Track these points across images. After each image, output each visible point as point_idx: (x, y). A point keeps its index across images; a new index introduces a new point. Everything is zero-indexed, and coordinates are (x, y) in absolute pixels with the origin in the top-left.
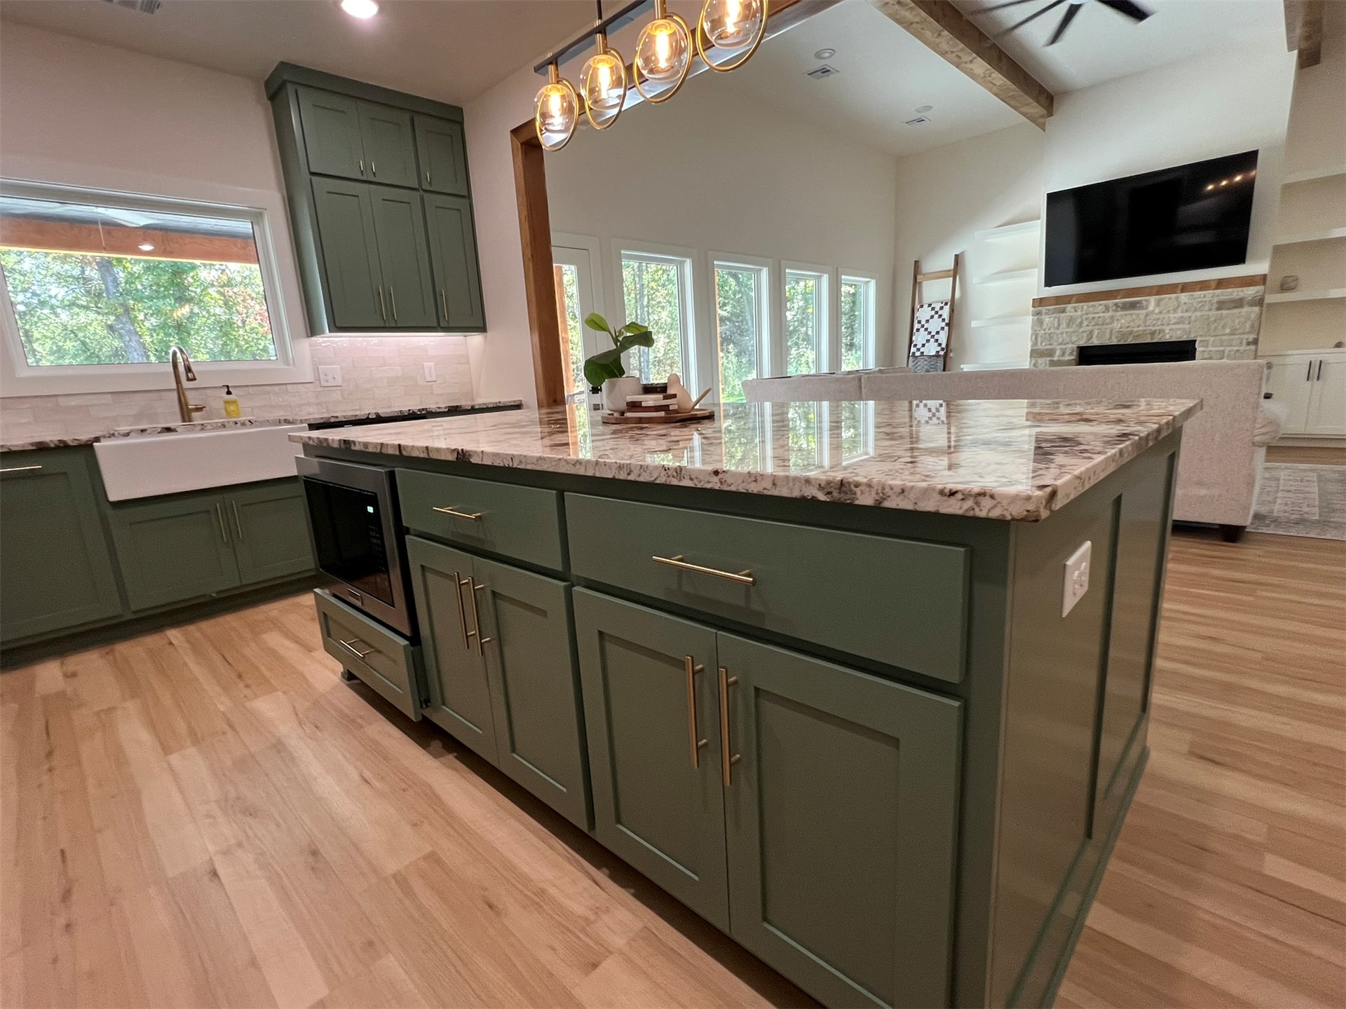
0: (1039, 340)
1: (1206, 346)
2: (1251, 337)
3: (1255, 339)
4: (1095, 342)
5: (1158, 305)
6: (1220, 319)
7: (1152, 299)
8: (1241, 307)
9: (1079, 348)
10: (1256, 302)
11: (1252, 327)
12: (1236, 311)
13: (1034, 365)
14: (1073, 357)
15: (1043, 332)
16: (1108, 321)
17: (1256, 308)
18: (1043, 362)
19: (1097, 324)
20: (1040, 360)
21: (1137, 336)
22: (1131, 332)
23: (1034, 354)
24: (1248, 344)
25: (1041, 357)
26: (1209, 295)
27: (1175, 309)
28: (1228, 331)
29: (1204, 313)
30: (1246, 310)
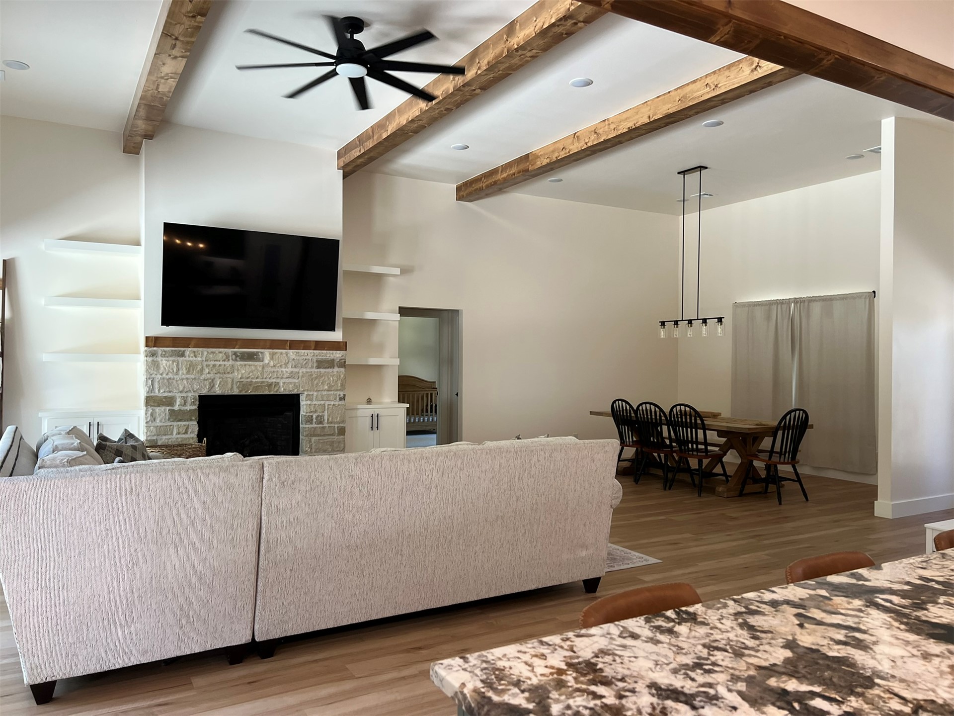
0: (156, 386)
1: (312, 400)
2: (342, 394)
3: (345, 395)
4: (218, 391)
5: (272, 359)
6: (319, 376)
7: (267, 353)
8: (332, 366)
9: (200, 397)
10: (343, 364)
11: (342, 385)
12: (330, 370)
13: (152, 415)
14: (195, 407)
15: (160, 376)
16: (229, 369)
17: (343, 370)
18: (162, 412)
19: (219, 372)
20: (157, 410)
21: (257, 388)
22: (251, 383)
23: (150, 401)
24: (341, 399)
25: (159, 406)
26: (310, 354)
27: (286, 364)
28: (326, 387)
29: (308, 370)
30: (336, 369)
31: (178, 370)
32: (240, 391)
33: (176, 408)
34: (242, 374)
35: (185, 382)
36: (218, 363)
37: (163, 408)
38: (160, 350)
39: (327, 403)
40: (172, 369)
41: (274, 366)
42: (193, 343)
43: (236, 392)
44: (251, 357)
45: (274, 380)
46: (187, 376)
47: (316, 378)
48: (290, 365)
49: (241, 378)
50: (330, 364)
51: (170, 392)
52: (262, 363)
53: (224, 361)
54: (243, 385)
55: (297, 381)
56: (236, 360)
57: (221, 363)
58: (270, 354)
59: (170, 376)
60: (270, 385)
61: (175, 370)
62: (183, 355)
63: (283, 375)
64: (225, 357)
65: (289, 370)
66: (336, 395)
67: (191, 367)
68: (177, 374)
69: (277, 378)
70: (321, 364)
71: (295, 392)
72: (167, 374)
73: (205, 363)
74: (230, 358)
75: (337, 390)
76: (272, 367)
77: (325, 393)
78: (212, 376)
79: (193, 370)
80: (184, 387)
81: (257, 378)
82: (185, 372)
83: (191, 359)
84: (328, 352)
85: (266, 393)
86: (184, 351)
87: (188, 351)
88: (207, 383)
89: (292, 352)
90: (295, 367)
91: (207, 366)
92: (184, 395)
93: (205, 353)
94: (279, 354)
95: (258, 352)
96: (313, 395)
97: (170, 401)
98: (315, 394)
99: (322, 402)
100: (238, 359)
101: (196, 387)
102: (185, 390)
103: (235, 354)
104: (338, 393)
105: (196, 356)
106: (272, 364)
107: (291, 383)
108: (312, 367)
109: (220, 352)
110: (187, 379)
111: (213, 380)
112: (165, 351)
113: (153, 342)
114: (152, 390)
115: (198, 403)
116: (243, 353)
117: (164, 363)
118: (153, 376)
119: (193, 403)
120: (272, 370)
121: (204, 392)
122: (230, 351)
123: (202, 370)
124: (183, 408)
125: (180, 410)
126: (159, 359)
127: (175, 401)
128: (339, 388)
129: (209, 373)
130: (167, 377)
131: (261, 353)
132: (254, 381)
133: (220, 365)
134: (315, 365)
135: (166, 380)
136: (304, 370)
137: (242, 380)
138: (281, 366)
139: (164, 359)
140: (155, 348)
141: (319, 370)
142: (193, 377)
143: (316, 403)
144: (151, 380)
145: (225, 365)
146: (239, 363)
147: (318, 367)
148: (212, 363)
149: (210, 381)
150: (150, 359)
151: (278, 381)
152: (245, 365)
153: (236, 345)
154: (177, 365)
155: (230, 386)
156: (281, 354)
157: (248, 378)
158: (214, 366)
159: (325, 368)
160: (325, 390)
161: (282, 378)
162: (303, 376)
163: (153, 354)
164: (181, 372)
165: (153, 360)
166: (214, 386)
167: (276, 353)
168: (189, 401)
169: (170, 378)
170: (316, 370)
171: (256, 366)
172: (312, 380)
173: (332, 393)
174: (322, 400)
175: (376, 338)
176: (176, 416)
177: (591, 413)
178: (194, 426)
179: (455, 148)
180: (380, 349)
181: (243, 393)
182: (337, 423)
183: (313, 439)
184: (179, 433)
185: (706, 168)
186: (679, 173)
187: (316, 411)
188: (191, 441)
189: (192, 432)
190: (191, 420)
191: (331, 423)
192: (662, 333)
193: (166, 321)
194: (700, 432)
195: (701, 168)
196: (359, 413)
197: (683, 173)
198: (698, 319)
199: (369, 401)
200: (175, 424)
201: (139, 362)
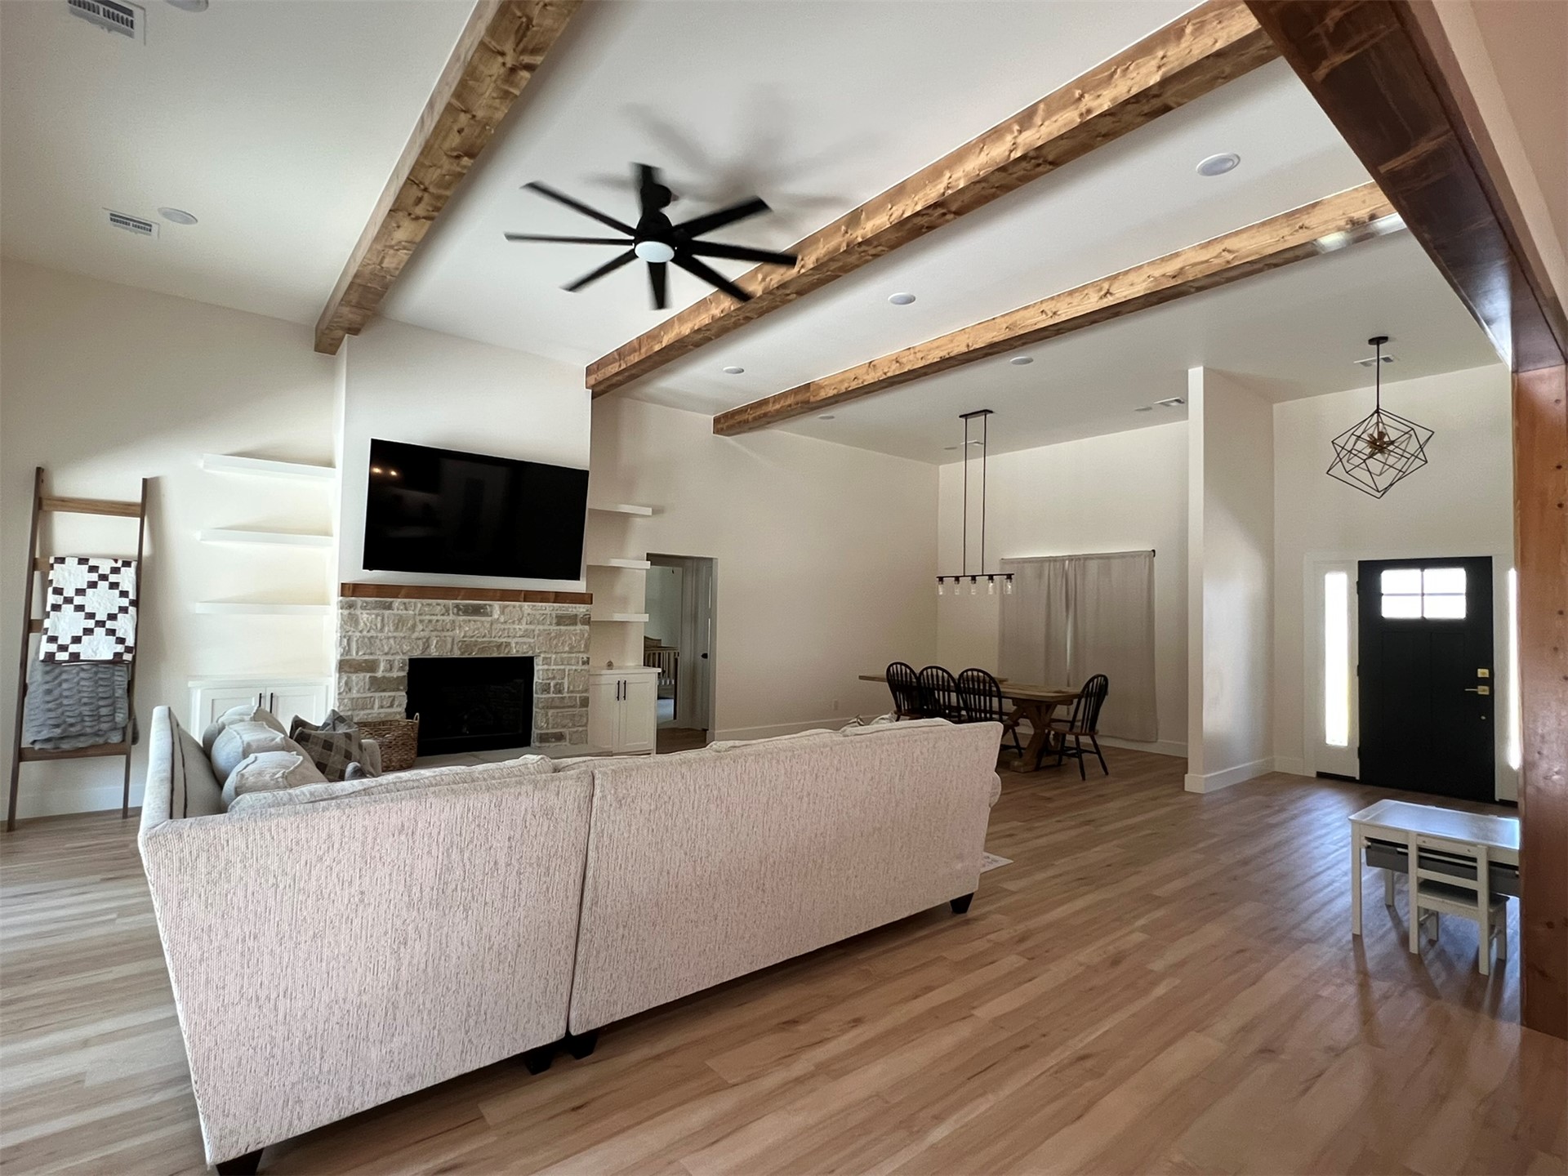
0: (353, 646)
1: (549, 664)
2: (585, 656)
3: (588, 658)
4: (434, 652)
5: (502, 613)
6: (559, 635)
7: (497, 605)
8: (575, 624)
9: (411, 660)
10: (587, 621)
11: (586, 646)
12: (572, 628)
13: (346, 684)
14: (404, 674)
15: (358, 634)
16: (448, 626)
17: (587, 627)
18: (360, 679)
19: (436, 630)
20: (354, 677)
21: (483, 650)
22: (476, 644)
23: (344, 666)
24: (584, 663)
25: (356, 672)
26: (549, 608)
27: (520, 620)
28: (567, 649)
29: (546, 627)
30: (579, 627)
31: (383, 626)
32: (462, 653)
33: (379, 674)
34: (466, 632)
35: (392, 641)
36: (434, 618)
37: (361, 675)
38: (359, 601)
39: (568, 667)
40: (376, 625)
41: (505, 622)
42: (403, 592)
43: (457, 654)
44: (477, 611)
45: (505, 640)
46: (395, 634)
47: (555, 637)
48: (524, 621)
49: (463, 637)
50: (573, 620)
51: (371, 654)
52: (489, 619)
53: (443, 615)
54: (466, 645)
55: (532, 641)
56: (458, 614)
57: (439, 617)
58: (500, 607)
59: (373, 633)
60: (499, 646)
61: (379, 626)
62: (389, 607)
63: (516, 632)
64: (444, 610)
65: (524, 626)
66: (578, 658)
67: (400, 622)
68: (382, 630)
69: (509, 637)
70: (561, 620)
71: (530, 654)
72: (368, 631)
73: (418, 618)
74: (451, 612)
75: (580, 652)
76: (502, 623)
77: (565, 655)
78: (426, 634)
79: (403, 625)
80: (390, 648)
81: (484, 637)
82: (392, 629)
83: (400, 612)
84: (570, 605)
85: (495, 655)
86: (391, 603)
87: (397, 602)
88: (420, 643)
89: (529, 606)
90: (530, 623)
91: (421, 621)
92: (390, 657)
93: (419, 605)
94: (511, 608)
95: (486, 605)
96: (550, 658)
97: (371, 666)
98: (554, 656)
99: (562, 667)
100: (461, 613)
101: (406, 648)
102: (392, 651)
103: (457, 606)
104: (581, 655)
105: (406, 609)
106: (502, 620)
107: (525, 643)
108: (551, 624)
109: (438, 604)
110: (395, 637)
111: (428, 639)
112: (366, 602)
113: (350, 590)
114: (347, 651)
115: (407, 668)
116: (466, 606)
117: (364, 617)
118: (350, 633)
119: (401, 669)
120: (503, 627)
121: (417, 654)
122: (450, 603)
123: (414, 626)
124: (388, 675)
125: (384, 677)
126: (358, 612)
127: (378, 666)
128: (582, 650)
129: (423, 630)
130: (369, 635)
131: (490, 605)
132: (479, 640)
133: (437, 621)
134: (554, 621)
135: (366, 640)
136: (541, 627)
137: (465, 639)
138: (513, 622)
139: (364, 612)
140: (353, 598)
141: (558, 628)
142: (402, 635)
143: (554, 667)
144: (345, 637)
145: (443, 621)
146: (461, 618)
147: (558, 624)
148: (428, 617)
149: (425, 640)
150: (346, 612)
151: (509, 640)
152: (470, 621)
153: (458, 595)
154: (383, 620)
155: (449, 646)
156: (514, 607)
157: (472, 637)
158: (430, 621)
159: (567, 625)
160: (565, 652)
161: (514, 637)
162: (539, 635)
163: (351, 606)
164: (386, 629)
165: (350, 614)
166: (428, 647)
167: (508, 606)
168: (396, 665)
169: (372, 637)
170: (555, 628)
171: (482, 622)
172: (550, 639)
173: (574, 655)
174: (562, 664)
175: (619, 589)
176: (377, 685)
177: (861, 678)
178: (402, 698)
179: (727, 371)
180: (624, 602)
181: (466, 656)
182: (578, 692)
183: (550, 712)
184: (382, 707)
185: (991, 412)
186: (961, 417)
187: (554, 678)
188: (398, 717)
189: (400, 705)
190: (398, 690)
191: (572, 692)
192: (941, 590)
193: (369, 564)
194: (995, 700)
195: (986, 412)
196: (603, 680)
197: (965, 416)
198: (983, 575)
199: (610, 665)
200: (377, 695)
201: (330, 617)
